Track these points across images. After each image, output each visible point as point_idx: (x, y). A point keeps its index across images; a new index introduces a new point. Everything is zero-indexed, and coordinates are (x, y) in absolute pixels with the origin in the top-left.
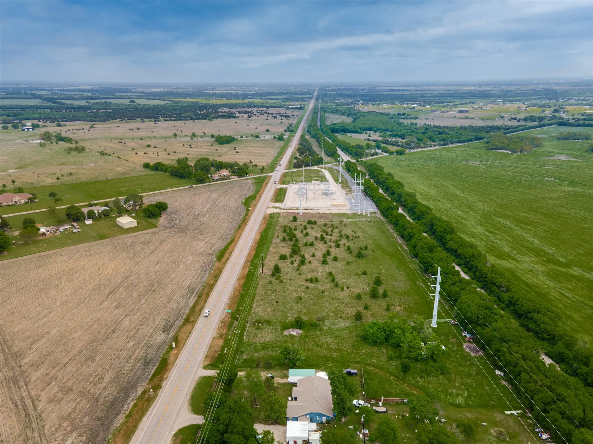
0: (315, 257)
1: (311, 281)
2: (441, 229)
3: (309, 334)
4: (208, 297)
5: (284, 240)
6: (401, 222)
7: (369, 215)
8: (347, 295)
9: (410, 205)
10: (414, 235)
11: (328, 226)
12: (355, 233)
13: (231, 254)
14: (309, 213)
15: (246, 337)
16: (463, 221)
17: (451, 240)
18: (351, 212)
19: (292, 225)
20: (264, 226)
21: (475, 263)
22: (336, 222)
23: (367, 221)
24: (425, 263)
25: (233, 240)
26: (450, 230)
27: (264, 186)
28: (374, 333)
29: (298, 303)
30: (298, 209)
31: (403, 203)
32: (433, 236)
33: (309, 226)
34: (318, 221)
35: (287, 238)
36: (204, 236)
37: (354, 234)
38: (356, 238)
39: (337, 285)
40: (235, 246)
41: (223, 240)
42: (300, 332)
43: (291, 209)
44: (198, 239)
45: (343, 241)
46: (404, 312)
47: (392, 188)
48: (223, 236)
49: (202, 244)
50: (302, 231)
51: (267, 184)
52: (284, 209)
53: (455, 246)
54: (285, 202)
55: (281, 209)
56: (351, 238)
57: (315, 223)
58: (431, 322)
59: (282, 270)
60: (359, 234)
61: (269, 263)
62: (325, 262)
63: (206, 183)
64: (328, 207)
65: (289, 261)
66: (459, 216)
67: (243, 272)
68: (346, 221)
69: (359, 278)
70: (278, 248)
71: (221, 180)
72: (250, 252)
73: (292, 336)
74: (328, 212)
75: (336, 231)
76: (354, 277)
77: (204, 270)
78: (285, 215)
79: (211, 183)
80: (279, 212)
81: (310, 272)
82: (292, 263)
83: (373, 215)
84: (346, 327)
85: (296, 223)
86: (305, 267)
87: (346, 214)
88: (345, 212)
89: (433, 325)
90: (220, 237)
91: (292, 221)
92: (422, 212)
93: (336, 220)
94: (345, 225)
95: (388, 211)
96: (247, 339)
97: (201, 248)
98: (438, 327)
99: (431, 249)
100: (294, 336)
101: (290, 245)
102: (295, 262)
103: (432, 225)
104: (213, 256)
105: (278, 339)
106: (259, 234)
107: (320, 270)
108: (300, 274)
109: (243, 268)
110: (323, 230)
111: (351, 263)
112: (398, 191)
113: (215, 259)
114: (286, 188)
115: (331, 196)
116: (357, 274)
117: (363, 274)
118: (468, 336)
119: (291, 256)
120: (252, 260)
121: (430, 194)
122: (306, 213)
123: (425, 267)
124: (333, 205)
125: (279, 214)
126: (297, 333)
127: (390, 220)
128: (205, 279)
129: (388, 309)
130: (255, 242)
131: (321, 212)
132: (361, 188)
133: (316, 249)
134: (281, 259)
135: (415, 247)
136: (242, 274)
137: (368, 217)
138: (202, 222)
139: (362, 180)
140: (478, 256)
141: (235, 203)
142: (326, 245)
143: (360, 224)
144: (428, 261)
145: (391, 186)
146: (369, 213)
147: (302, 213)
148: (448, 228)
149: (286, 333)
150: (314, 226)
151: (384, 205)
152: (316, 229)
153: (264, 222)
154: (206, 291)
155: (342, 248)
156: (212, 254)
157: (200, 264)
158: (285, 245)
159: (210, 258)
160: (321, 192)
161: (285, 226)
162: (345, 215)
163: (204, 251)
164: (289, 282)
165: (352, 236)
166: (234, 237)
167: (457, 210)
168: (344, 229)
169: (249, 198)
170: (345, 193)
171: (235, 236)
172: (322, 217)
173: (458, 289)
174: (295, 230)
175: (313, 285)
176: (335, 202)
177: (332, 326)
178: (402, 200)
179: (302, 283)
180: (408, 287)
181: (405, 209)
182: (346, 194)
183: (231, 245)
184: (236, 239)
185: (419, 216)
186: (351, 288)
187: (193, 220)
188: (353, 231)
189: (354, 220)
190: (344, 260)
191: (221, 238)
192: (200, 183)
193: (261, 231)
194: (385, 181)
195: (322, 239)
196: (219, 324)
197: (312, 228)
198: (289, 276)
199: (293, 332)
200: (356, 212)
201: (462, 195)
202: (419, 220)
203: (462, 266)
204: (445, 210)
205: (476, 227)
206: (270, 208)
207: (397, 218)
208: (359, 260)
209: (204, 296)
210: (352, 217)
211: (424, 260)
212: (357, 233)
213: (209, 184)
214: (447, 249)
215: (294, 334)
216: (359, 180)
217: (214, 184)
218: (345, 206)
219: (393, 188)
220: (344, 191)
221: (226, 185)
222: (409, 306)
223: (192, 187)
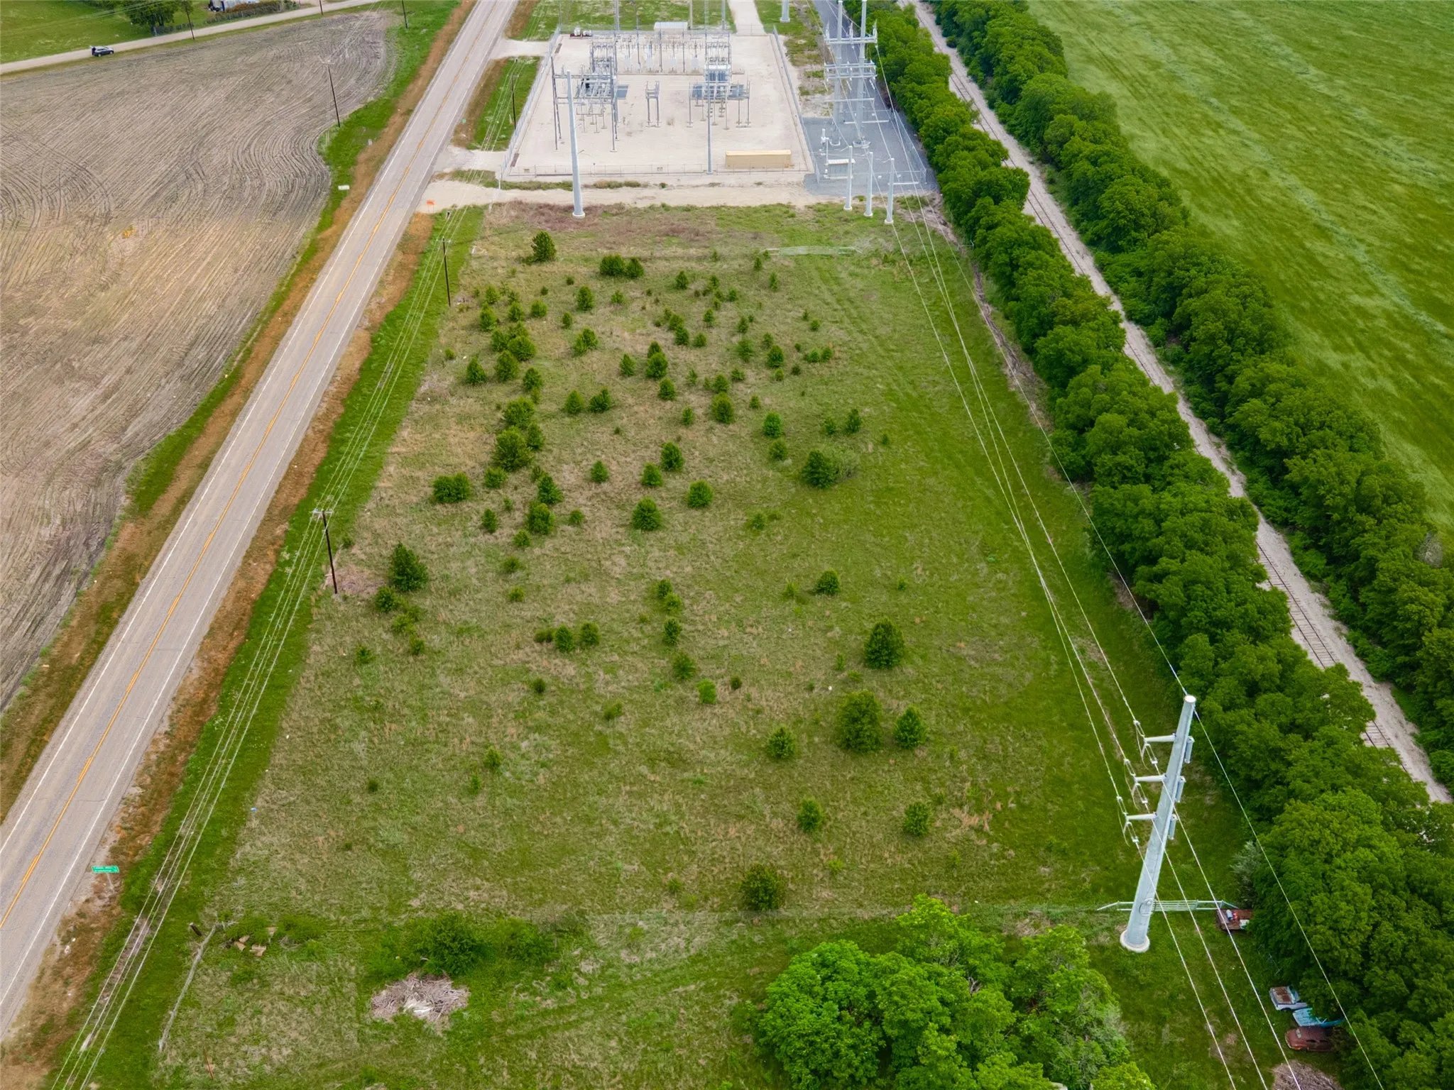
0: (605, 486)
1: (560, 642)
2: (1215, 326)
3: (496, 1016)
4: (35, 758)
5: (473, 378)
6: (1028, 283)
7: (890, 220)
8: (727, 731)
9: (1082, 167)
10: (1086, 362)
11: (692, 287)
12: (814, 328)
13: (205, 466)
14: (620, 209)
15: (173, 1042)
16: (1318, 246)
17: (1256, 392)
18: (812, 200)
19: (526, 284)
20: (391, 291)
21: (1369, 542)
22: (735, 264)
23: (876, 254)
24: (1124, 537)
25: (236, 376)
26: (1255, 329)
27: (435, 52)
28: (818, 1033)
29: (474, 789)
30: (567, 186)
31: (1052, 148)
32: (1174, 348)
33: (602, 290)
34: (651, 259)
35: (488, 365)
36: (107, 350)
37: (806, 337)
38: (812, 359)
39: (683, 671)
40: (234, 414)
41: (186, 378)
42: (455, 995)
43: (540, 186)
44: (70, 372)
45: (755, 379)
46: (995, 847)
47: (1011, 68)
48: (194, 352)
49: (81, 404)
50: (567, 322)
51: (450, 40)
52: (508, 186)
53: (1274, 432)
54: (515, 141)
55: (493, 184)
56: (793, 359)
57: (633, 271)
58: (1124, 922)
59: (433, 570)
60: (832, 335)
61: (380, 524)
62: (645, 520)
63: (179, 29)
64: (709, 172)
65: (474, 509)
66: (1304, 218)
67: (241, 584)
68: (783, 254)
69: (798, 616)
70: (437, 427)
71: (248, 15)
72: (300, 453)
73: (411, 1028)
74: (705, 198)
75: (728, 315)
76: (775, 613)
77: (57, 571)
78: (504, 219)
79: (198, 33)
80: (480, 202)
81: (568, 581)
82: (489, 525)
83: (911, 217)
84: (694, 961)
85: (547, 267)
86: (549, 544)
87: (787, 211)
88: (782, 197)
89: (1128, 938)
90: (176, 358)
91: (528, 261)
92: (1131, 210)
93: (737, 251)
94: (773, 285)
95: (979, 202)
96: (173, 1059)
97: (75, 426)
98: (1152, 947)
99: (1155, 449)
100: (419, 1024)
101: (498, 408)
102: (505, 519)
103: (1174, 288)
104: (120, 481)
105: (331, 1050)
106: (365, 336)
107: (618, 567)
108: (516, 597)
109: (248, 556)
110: (667, 313)
111: (773, 517)
112: (1036, 85)
113: (124, 501)
114: (537, 59)
115: (731, 105)
116: (789, 594)
117: (820, 591)
118: (1303, 1017)
119: (493, 483)
120: (298, 507)
121: (1177, 87)
122: (606, 211)
123: (1120, 557)
124: (734, 164)
125: (476, 212)
126: (437, 1006)
127: (983, 250)
128: (48, 633)
129: (914, 829)
130: (333, 389)
131: (672, 204)
132: (862, 76)
133: (617, 431)
134: (440, 500)
135: (1082, 426)
136: (237, 599)
137: (886, 230)
138: (112, 265)
139: (869, 31)
140: (1386, 500)
141: (288, 151)
142: (669, 404)
143: (844, 275)
144: (1136, 529)
145: (1004, 55)
146: (889, 207)
147: (586, 209)
148: (1247, 324)
149: (383, 1007)
150: (631, 290)
151: (966, 171)
152: (636, 306)
153: (402, 266)
154: (39, 709)
155: (746, 425)
156: (120, 468)
157: (47, 533)
158: (477, 407)
159: (100, 496)
160: (685, 85)
161: (490, 293)
162: (779, 216)
163: (84, 445)
164: (455, 651)
165: (798, 348)
166: (243, 361)
167: (1293, 180)
168: (767, 303)
169: (357, 119)
170: (796, 83)
171: (249, 351)
172: (674, 232)
173: (1270, 731)
174: (537, 313)
175: (570, 670)
176: (746, 148)
177: (623, 954)
178: (1049, 133)
179: (521, 655)
180: (1029, 675)
181: (1057, 177)
182: (804, 92)
183: (217, 413)
184: (249, 372)
185: (1119, 231)
186: (755, 682)
187: (74, 252)
188: (805, 318)
189: (817, 250)
190: (739, 498)
191: (180, 364)
192: (150, 33)
193: (378, 316)
194: (980, 24)
195: (656, 369)
196: (50, 951)
197: (618, 300)
198: (460, 612)
199: (421, 998)
200: (836, 200)
201: (1323, 88)
202: (1115, 249)
203: (1299, 534)
204: (1241, 180)
205: (1377, 279)
206: (441, 176)
207: (1016, 252)
208: (810, 499)
209: (20, 747)
210: (813, 227)
211: (1120, 524)
212: (822, 331)
213: (186, 34)
214: (1233, 427)
215: (422, 1010)
216: (858, 34)
217: (211, 37)
218: (785, 163)
219: (1015, 68)
220: (794, 72)
221: (269, 41)
222: (1022, 807)
223: (108, 53)
